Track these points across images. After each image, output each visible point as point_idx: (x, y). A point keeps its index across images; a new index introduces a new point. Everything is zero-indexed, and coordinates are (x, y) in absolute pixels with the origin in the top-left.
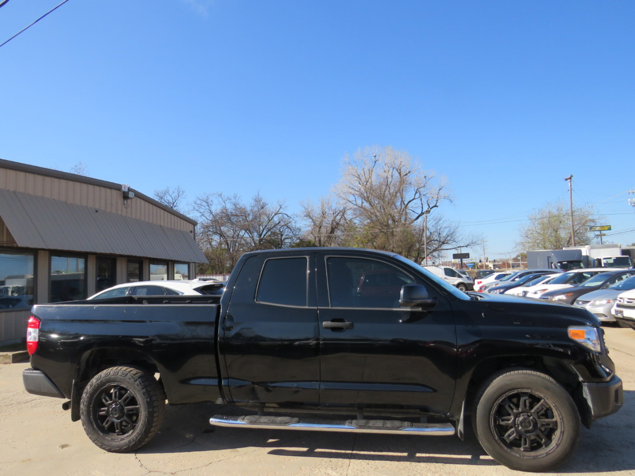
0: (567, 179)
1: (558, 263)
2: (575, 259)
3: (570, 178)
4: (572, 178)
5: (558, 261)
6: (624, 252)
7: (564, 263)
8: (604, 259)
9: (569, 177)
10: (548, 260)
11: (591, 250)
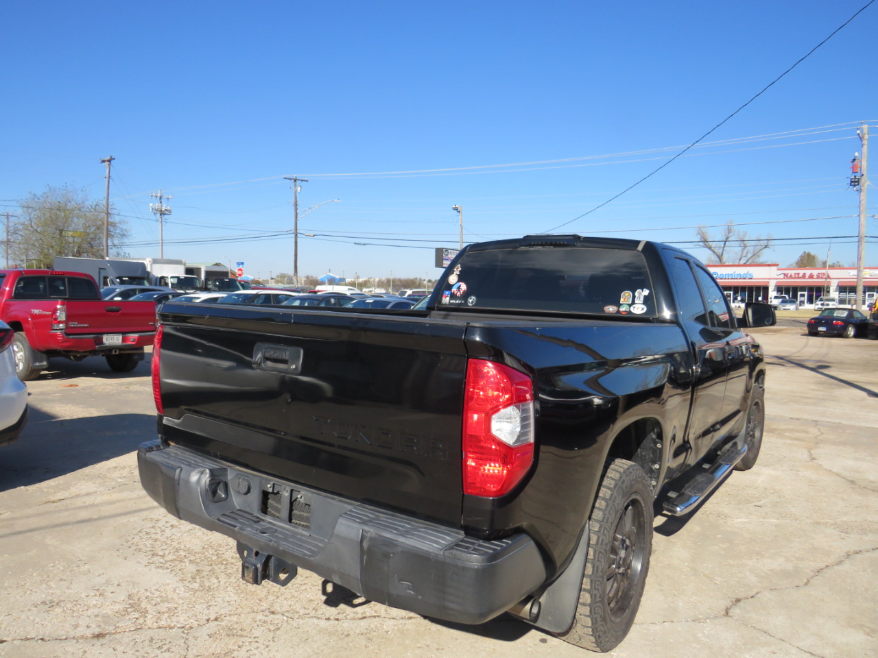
0: (104, 161)
1: (117, 278)
2: (138, 274)
3: (109, 161)
4: (112, 162)
5: (117, 276)
6: (189, 271)
7: (124, 279)
8: (172, 277)
9: (108, 158)
10: (100, 273)
11: (154, 265)
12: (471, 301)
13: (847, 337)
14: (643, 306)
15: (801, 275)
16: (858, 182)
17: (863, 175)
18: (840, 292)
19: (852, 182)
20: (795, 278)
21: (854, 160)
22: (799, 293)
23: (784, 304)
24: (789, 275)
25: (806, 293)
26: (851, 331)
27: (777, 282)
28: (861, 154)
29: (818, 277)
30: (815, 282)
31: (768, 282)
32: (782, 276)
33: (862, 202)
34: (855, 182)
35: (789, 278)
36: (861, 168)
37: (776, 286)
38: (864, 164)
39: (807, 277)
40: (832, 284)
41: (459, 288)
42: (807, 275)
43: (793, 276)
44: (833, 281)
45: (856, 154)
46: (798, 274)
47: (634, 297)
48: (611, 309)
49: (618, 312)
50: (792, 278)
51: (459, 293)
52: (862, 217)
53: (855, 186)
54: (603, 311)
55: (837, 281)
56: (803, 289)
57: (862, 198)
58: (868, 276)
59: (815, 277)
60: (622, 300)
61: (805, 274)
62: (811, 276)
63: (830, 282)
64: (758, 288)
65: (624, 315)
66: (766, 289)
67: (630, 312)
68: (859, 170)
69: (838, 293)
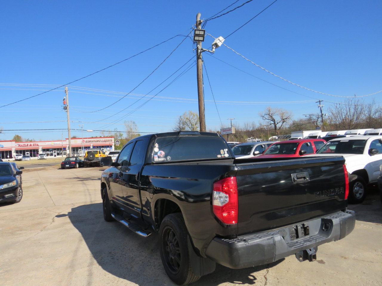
12: (168, 158)
13: (76, 168)
14: (227, 154)
15: (26, 145)
16: (66, 108)
17: (67, 106)
18: (43, 151)
19: (64, 108)
20: (24, 146)
21: (64, 100)
22: (26, 153)
23: (25, 158)
24: (21, 145)
25: (29, 153)
26: (78, 166)
27: (16, 149)
28: (66, 97)
29: (34, 146)
30: (32, 148)
31: (12, 149)
32: (18, 146)
33: (68, 116)
34: (65, 108)
35: (21, 147)
36: (67, 103)
37: (15, 150)
38: (68, 101)
39: (29, 146)
40: (40, 148)
41: (161, 153)
42: (29, 145)
43: (23, 145)
44: (40, 147)
45: (65, 98)
46: (25, 144)
47: (224, 152)
48: (219, 156)
49: (221, 157)
50: (23, 146)
51: (161, 156)
52: (69, 121)
53: (65, 109)
54: (217, 157)
55: (41, 147)
56: (27, 151)
57: (68, 114)
58: (53, 145)
59: (32, 145)
60: (221, 153)
61: (28, 144)
62: (31, 145)
63: (39, 147)
64: (7, 152)
65: (223, 158)
66: (10, 152)
67: (225, 157)
68: (66, 104)
69: (42, 152)
